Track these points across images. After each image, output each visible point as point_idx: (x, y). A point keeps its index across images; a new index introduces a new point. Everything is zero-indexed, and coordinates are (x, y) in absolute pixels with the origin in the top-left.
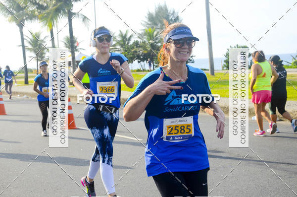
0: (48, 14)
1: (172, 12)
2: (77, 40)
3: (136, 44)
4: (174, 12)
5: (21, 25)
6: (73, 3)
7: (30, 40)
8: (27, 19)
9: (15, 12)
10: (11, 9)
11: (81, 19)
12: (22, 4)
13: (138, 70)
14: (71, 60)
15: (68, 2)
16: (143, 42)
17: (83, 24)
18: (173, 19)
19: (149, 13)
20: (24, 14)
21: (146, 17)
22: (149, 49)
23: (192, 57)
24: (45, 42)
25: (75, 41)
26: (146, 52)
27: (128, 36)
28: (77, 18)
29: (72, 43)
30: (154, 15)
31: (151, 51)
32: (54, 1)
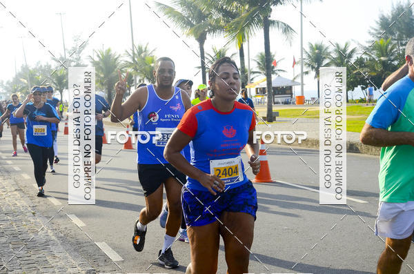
0: (238, 23)
2: (275, 58)
3: (360, 62)
5: (201, 40)
6: (272, 7)
7: (211, 59)
8: (209, 31)
9: (194, 23)
10: (190, 19)
11: (281, 30)
12: (204, 8)
13: (362, 101)
14: (266, 86)
15: (265, 6)
16: (370, 60)
17: (284, 37)
19: (383, 16)
20: (205, 25)
21: (378, 23)
25: (273, 60)
26: (374, 74)
27: (348, 52)
28: (277, 29)
29: (267, 63)
30: (390, 19)
31: (382, 72)
32: (247, 7)
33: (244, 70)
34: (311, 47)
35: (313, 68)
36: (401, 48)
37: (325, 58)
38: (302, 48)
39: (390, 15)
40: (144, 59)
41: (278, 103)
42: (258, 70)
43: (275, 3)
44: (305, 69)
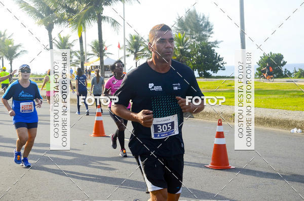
0: (79, 17)
1: (201, 18)
4: (204, 17)
5: (50, 28)
6: (103, 7)
7: (57, 43)
8: (56, 22)
9: (44, 15)
10: (41, 12)
11: (110, 24)
12: (52, 7)
14: (99, 65)
15: (98, 6)
17: (113, 28)
18: (204, 24)
19: (179, 17)
22: (178, 55)
23: (222, 64)
24: (73, 46)
25: (104, 45)
26: (175, 58)
28: (107, 22)
29: (100, 48)
30: (184, 20)
31: (180, 57)
32: (85, 5)
33: (82, 53)
34: (131, 37)
35: (132, 52)
36: (192, 40)
37: (140, 45)
38: (125, 38)
39: (184, 17)
40: (3, 41)
41: (107, 77)
42: (92, 53)
43: (106, 4)
44: (127, 53)
